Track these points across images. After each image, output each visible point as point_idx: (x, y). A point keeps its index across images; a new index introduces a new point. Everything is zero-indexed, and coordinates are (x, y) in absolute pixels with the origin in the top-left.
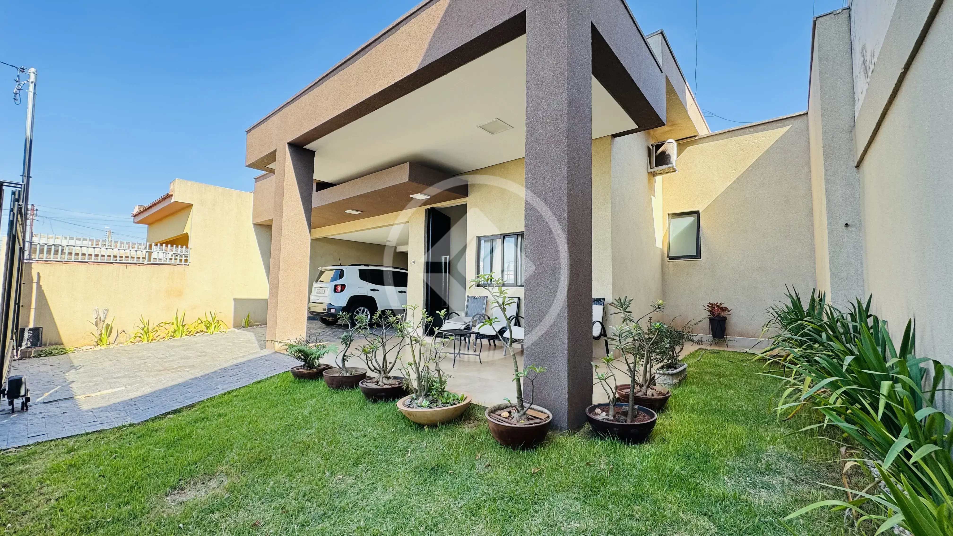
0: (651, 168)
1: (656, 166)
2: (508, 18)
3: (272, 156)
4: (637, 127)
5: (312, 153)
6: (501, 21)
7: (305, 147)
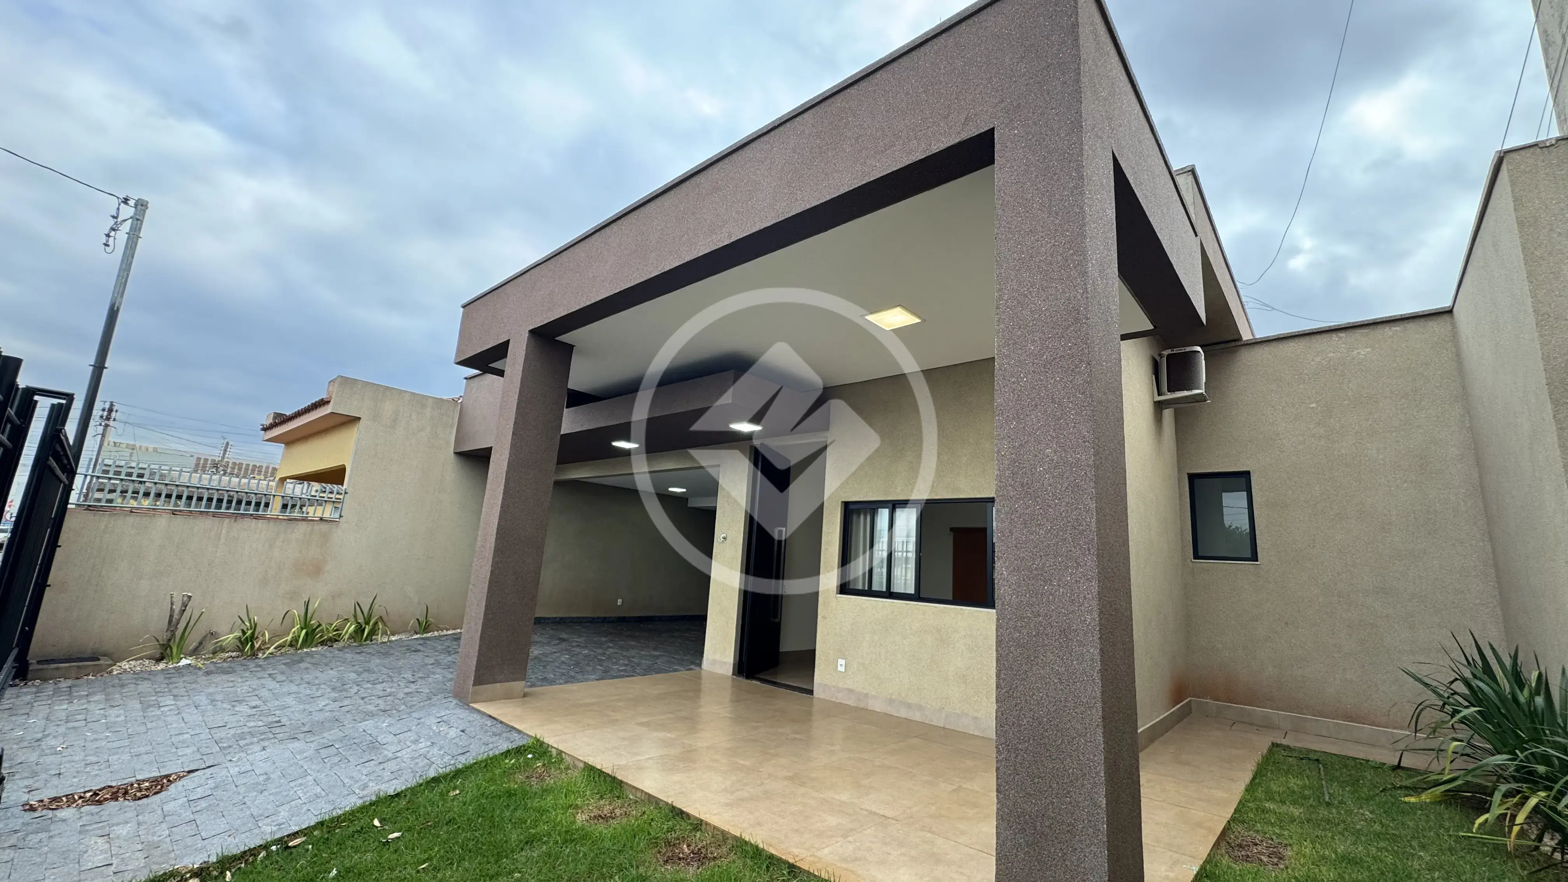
0: (1159, 395)
1: (1169, 391)
2: (957, 141)
3: (501, 350)
4: (1153, 328)
5: (569, 349)
6: (943, 146)
7: (557, 338)
